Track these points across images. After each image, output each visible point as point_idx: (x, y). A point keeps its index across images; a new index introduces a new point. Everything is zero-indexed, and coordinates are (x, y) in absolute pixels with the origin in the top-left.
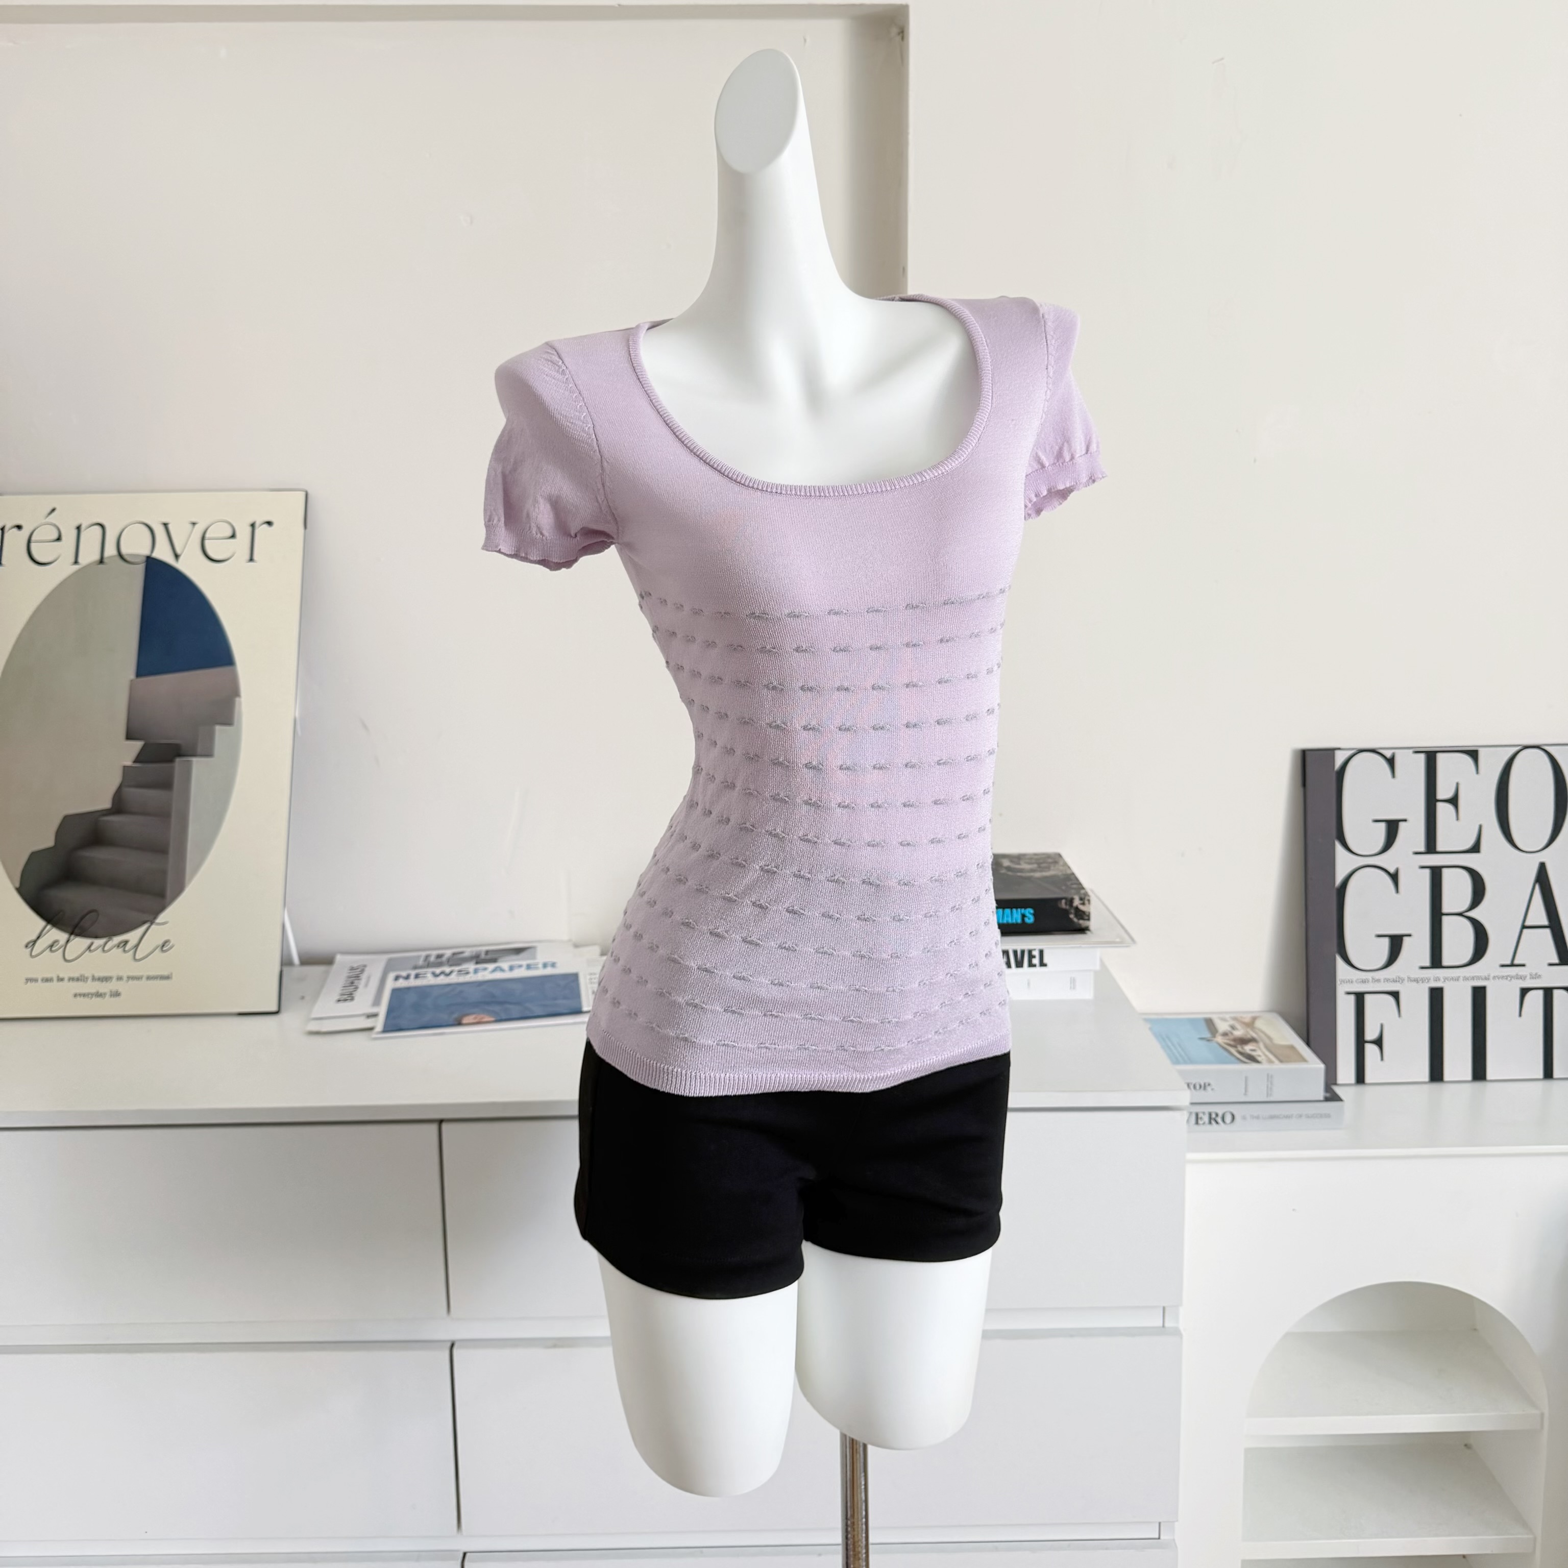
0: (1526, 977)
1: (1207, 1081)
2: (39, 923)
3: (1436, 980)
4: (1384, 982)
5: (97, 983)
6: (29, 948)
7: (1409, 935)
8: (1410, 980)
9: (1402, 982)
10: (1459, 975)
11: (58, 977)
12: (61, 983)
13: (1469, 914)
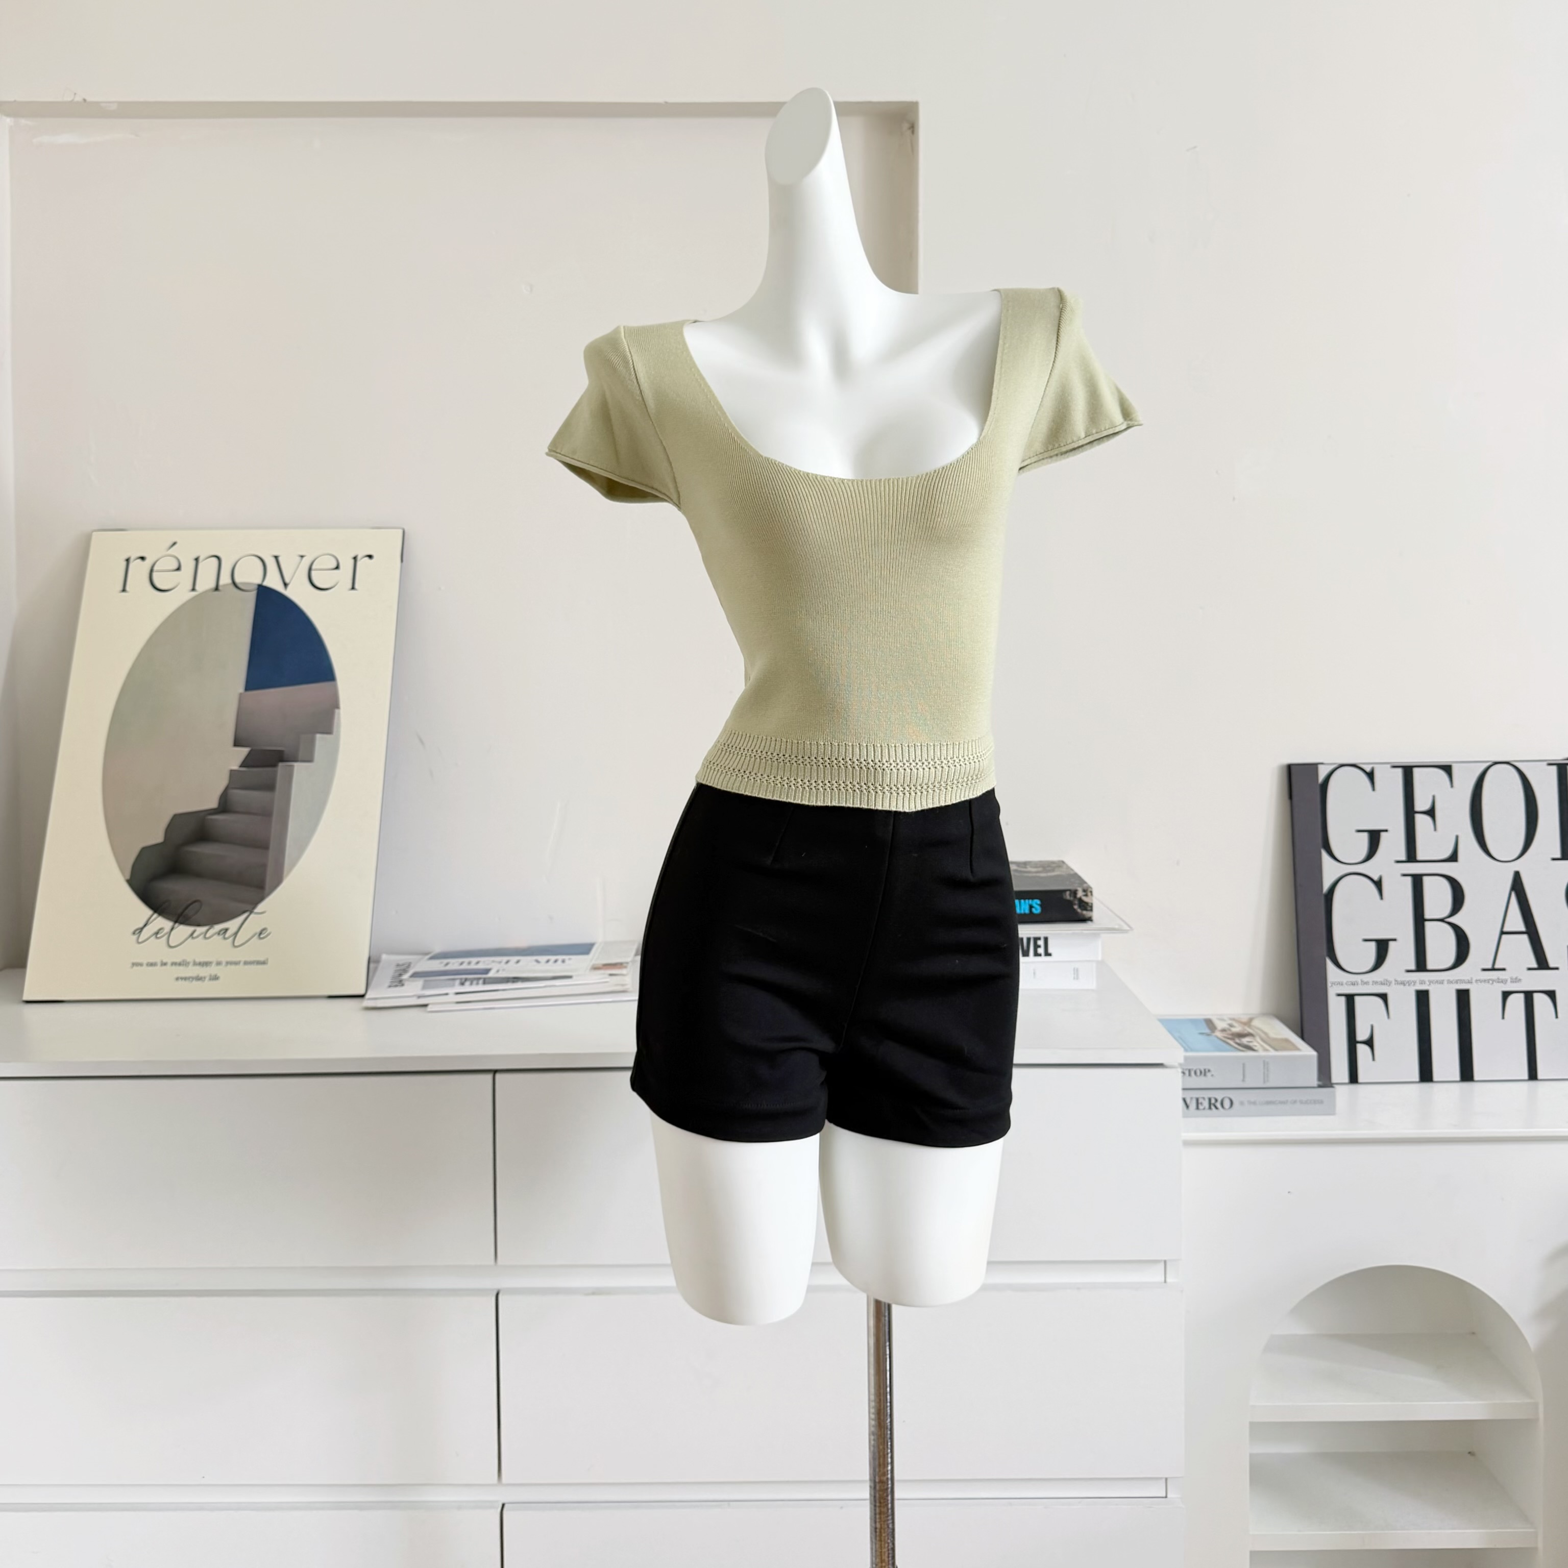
0: (1507, 981)
1: (1207, 1067)
2: (146, 912)
3: (1422, 983)
4: (1373, 984)
5: (198, 968)
6: (137, 934)
7: (1395, 940)
8: (1397, 982)
9: (1390, 985)
10: (1442, 979)
11: (162, 962)
12: (164, 967)
13: (1452, 920)
